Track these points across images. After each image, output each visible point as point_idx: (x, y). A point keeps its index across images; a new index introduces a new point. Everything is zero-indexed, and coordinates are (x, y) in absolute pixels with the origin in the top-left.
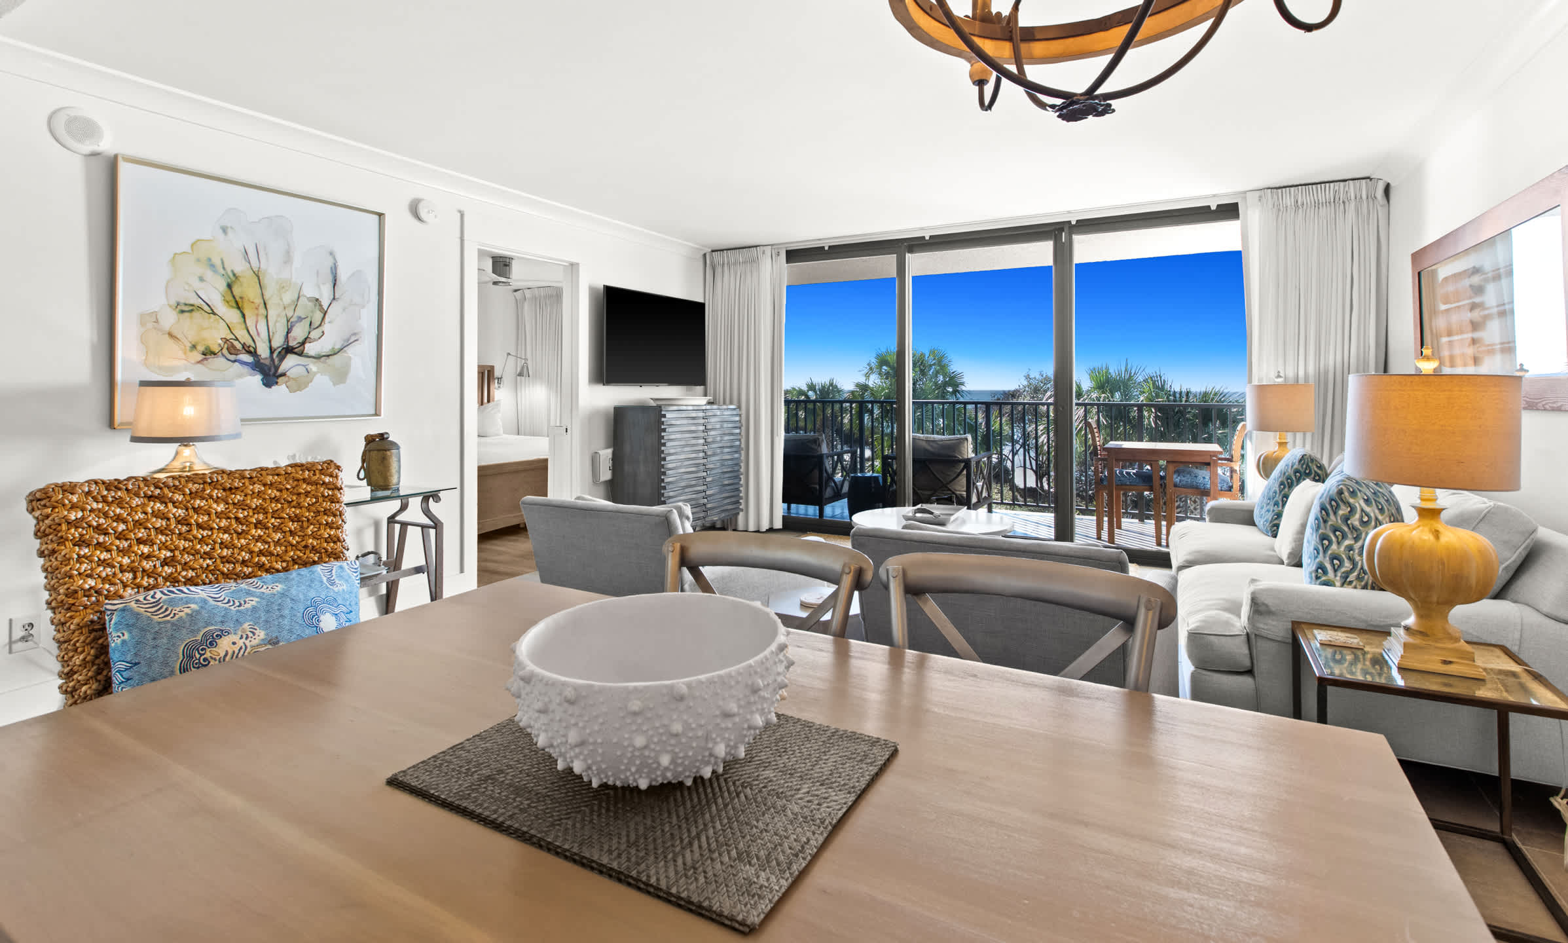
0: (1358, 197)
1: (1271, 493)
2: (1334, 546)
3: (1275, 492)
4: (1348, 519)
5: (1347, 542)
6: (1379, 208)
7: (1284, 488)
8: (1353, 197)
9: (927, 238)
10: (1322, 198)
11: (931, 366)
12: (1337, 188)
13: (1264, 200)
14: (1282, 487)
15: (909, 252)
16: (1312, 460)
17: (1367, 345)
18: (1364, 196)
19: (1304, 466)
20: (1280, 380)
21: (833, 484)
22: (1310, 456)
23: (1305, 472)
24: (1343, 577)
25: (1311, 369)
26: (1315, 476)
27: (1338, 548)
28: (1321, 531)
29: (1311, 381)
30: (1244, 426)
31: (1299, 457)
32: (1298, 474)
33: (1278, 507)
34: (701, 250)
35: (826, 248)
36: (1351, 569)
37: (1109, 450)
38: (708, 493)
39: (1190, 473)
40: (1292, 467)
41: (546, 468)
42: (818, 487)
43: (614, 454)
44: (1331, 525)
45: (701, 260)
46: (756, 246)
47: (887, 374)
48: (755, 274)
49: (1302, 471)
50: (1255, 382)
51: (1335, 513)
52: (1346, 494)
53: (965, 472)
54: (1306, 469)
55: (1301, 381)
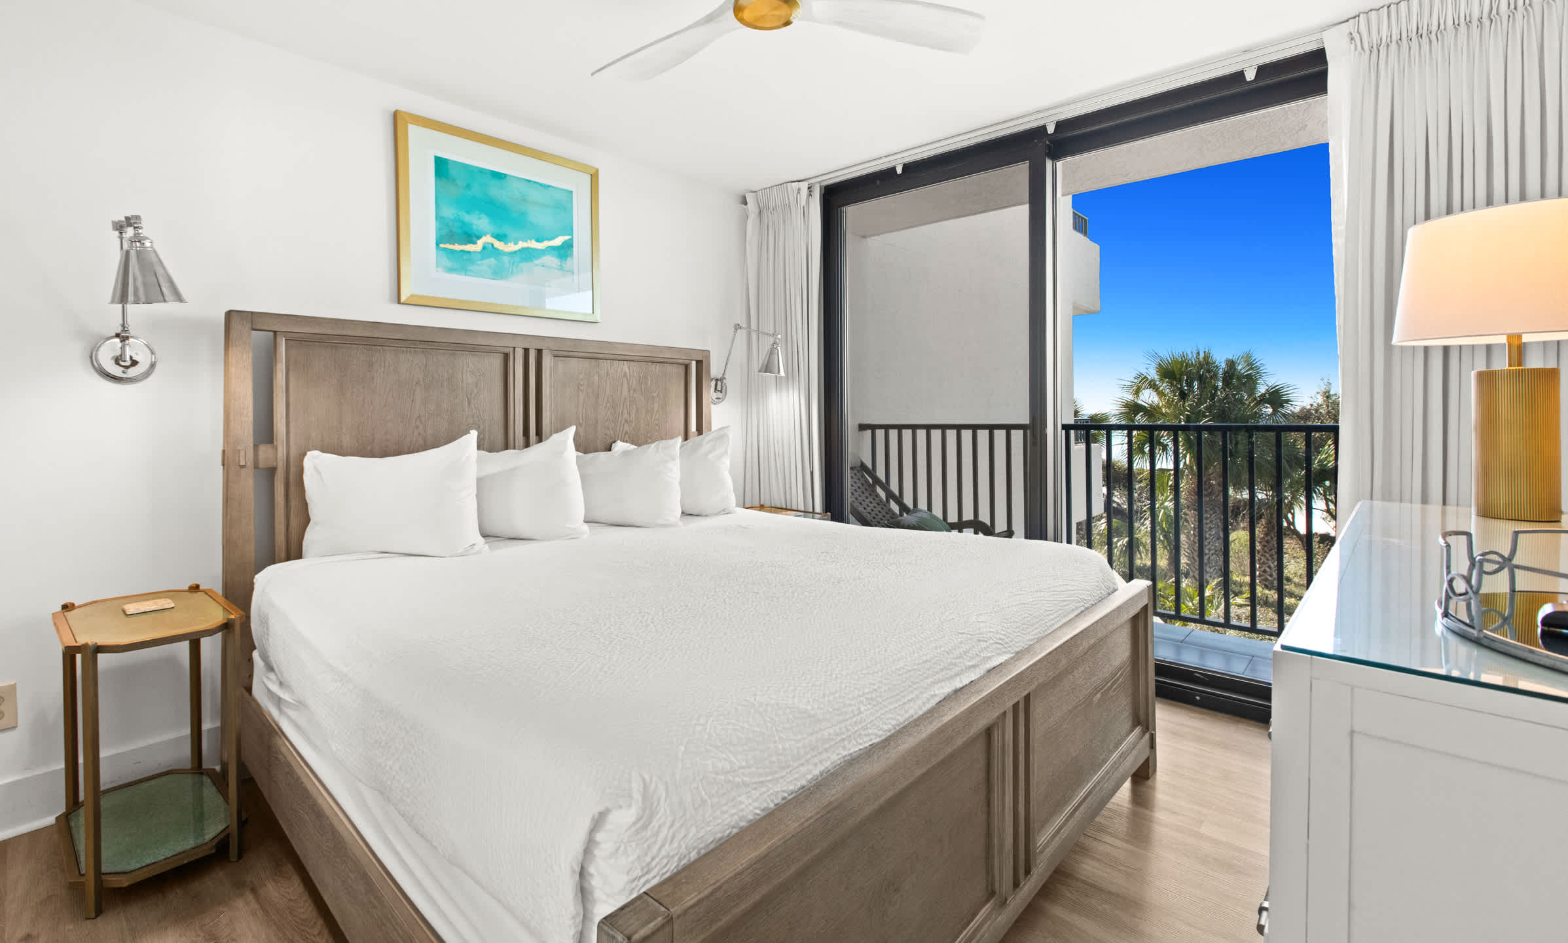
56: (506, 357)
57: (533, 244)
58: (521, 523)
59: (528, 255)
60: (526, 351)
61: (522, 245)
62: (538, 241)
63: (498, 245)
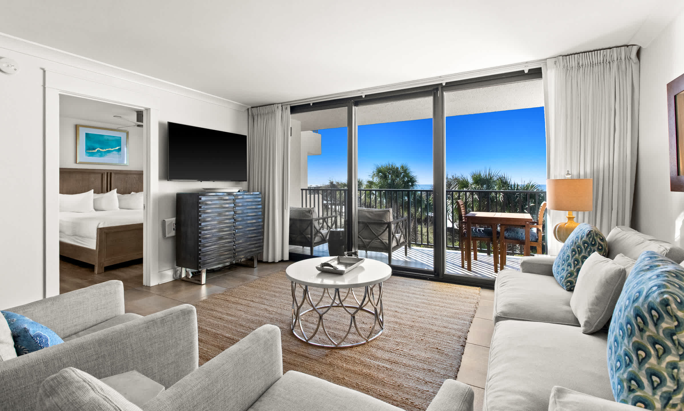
0: (619, 58)
1: (565, 257)
2: (653, 361)
3: (568, 256)
4: (674, 334)
5: (670, 358)
6: (633, 64)
7: (575, 254)
8: (615, 59)
9: (364, 97)
10: (595, 61)
11: (401, 173)
12: (605, 53)
13: (558, 64)
14: (574, 253)
15: (355, 106)
16: (597, 235)
17: (625, 155)
18: (623, 58)
19: (591, 239)
20: (569, 177)
21: (321, 235)
22: (595, 231)
23: (591, 243)
24: (665, 398)
25: (588, 170)
26: (599, 246)
27: (659, 364)
28: (635, 339)
29: (589, 176)
30: (545, 204)
31: (586, 232)
32: (586, 245)
33: (571, 268)
34: (246, 107)
35: (311, 105)
36: (675, 390)
37: (468, 217)
38: (236, 242)
39: (514, 231)
40: (581, 239)
41: (142, 229)
42: (310, 236)
43: (177, 220)
44: (649, 336)
45: (246, 112)
46: (274, 104)
47: (381, 177)
48: (273, 119)
49: (589, 242)
50: (552, 177)
51: (656, 325)
52: (673, 306)
53: (388, 229)
54: (592, 241)
55: (582, 177)
56: (102, 175)
57: (110, 149)
58: (103, 207)
59: (109, 152)
60: (107, 173)
61: (107, 149)
62: (111, 148)
63: (101, 150)
